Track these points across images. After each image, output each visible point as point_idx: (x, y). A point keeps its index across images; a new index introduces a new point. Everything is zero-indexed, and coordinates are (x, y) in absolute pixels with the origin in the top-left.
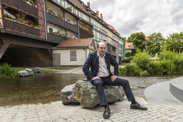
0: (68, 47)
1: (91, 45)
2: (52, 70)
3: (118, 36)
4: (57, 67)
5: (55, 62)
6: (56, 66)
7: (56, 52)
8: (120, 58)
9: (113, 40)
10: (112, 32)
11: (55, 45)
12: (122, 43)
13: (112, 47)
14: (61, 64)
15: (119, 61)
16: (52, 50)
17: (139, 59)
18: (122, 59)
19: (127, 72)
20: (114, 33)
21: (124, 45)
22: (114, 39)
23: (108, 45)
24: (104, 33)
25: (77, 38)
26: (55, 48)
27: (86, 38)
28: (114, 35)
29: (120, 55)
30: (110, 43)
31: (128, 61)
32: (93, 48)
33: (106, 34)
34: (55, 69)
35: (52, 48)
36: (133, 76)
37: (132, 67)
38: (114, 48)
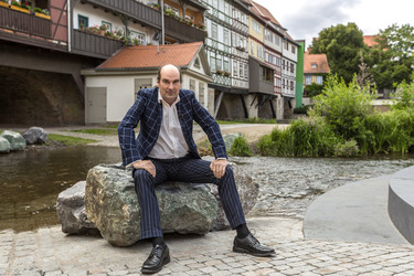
0: (128, 69)
1: (197, 62)
2: (81, 135)
3: (282, 36)
4: (97, 128)
5: (91, 114)
6: (94, 124)
7: (94, 83)
8: (288, 101)
9: (267, 47)
10: (264, 24)
11: (93, 62)
12: (294, 57)
13: (261, 70)
14: (108, 120)
15: (285, 111)
16: (83, 78)
17: (332, 104)
18: (294, 104)
19: (297, 144)
20: (269, 28)
21: (300, 63)
22: (267, 43)
23: (251, 61)
24: (238, 26)
25: (156, 43)
26: (92, 72)
27: (182, 42)
28: (268, 33)
29: (287, 92)
30: (255, 56)
31: (302, 111)
32: (201, 71)
33: (244, 29)
34: (90, 132)
35: (83, 72)
36: (314, 157)
37: (312, 128)
38: (269, 72)
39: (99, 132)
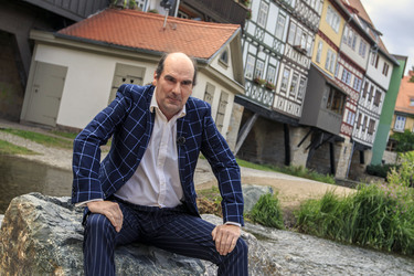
0: (109, 46)
1: (224, 56)
2: (9, 137)
3: (372, 43)
4: (38, 131)
5: (33, 106)
6: (34, 124)
7: (48, 56)
8: (360, 150)
9: (343, 56)
10: (346, 17)
11: (55, 22)
12: (385, 82)
13: (326, 91)
14: (61, 121)
15: (352, 166)
16: (32, 45)
18: (369, 158)
19: (360, 223)
20: (353, 25)
21: (392, 93)
22: (345, 49)
23: (313, 74)
24: (304, 12)
25: (164, 12)
26: (49, 37)
27: (206, 19)
28: (349, 32)
29: (361, 136)
30: (321, 66)
31: (380, 172)
32: (229, 73)
33: (312, 19)
34: (24, 135)
35: (35, 35)
36: (384, 250)
37: (390, 203)
38: (338, 97)
39: (39, 139)
